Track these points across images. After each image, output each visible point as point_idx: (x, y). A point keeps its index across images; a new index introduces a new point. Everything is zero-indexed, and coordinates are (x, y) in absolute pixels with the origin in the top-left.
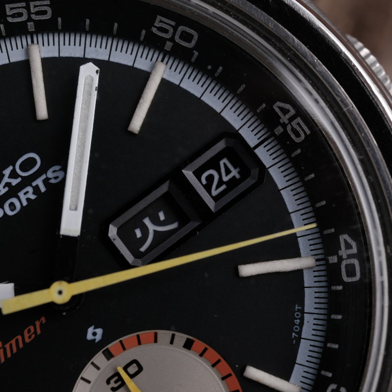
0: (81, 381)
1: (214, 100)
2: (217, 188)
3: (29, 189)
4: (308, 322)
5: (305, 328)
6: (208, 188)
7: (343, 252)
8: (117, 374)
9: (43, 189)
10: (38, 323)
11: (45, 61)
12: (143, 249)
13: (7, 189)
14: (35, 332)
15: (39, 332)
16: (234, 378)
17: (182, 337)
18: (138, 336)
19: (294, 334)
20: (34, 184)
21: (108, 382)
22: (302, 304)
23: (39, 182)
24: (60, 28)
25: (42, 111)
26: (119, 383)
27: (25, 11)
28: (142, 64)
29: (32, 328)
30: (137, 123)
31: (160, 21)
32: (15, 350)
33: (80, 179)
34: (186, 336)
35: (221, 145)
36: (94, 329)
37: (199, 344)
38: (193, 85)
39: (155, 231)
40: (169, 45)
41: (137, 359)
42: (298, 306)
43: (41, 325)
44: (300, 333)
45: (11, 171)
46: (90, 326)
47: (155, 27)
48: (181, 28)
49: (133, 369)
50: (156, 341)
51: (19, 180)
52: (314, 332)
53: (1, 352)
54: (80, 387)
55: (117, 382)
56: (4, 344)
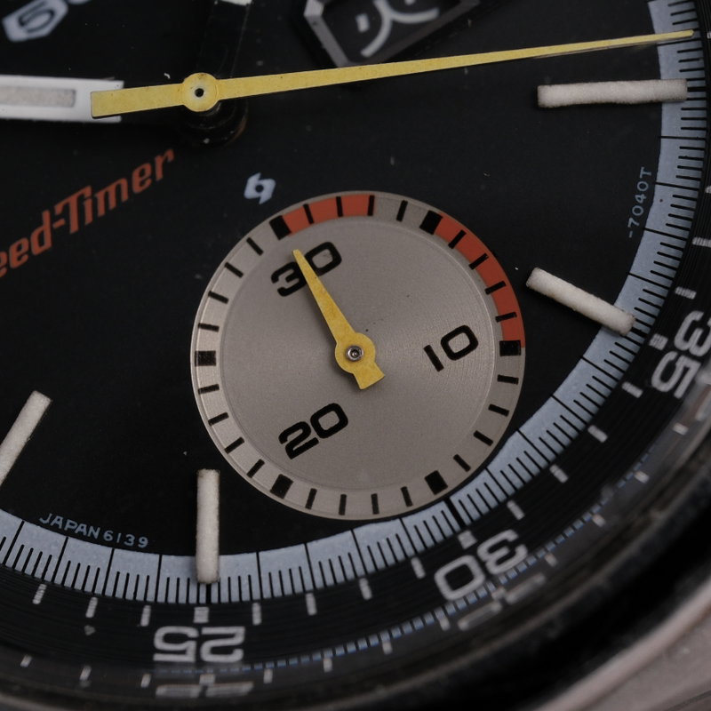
0: (225, 269)
4: (661, 201)
5: (653, 210)
8: (294, 265)
10: (159, 161)
12: (368, 51)
14: (153, 176)
15: (159, 175)
16: (508, 290)
17: (420, 209)
18: (339, 200)
19: (631, 220)
21: (275, 278)
22: (653, 166)
26: (295, 282)
29: (147, 168)
32: (112, 204)
34: (429, 208)
36: (260, 179)
37: (450, 224)
39: (396, 25)
41: (333, 242)
42: (645, 170)
43: (165, 164)
44: (643, 219)
46: (254, 174)
49: (323, 259)
50: (370, 212)
52: (672, 221)
53: (88, 204)
54: (221, 281)
55: (291, 280)
56: (94, 191)
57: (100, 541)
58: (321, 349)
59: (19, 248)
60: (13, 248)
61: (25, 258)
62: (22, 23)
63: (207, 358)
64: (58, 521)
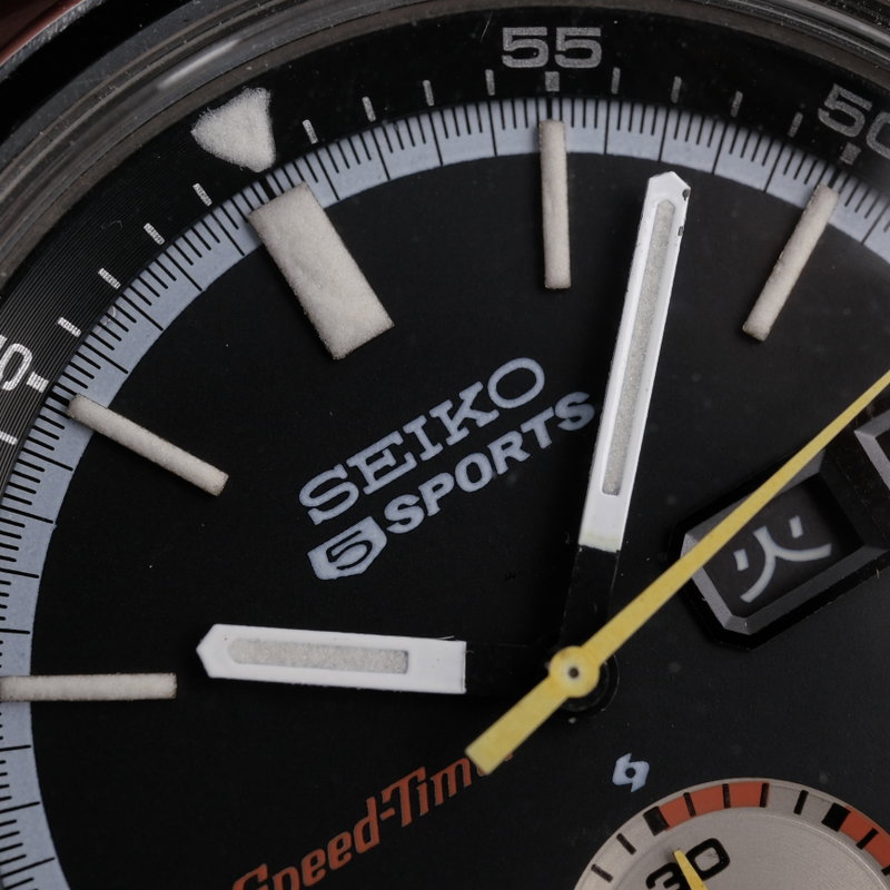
0: (593, 874)
3: (515, 438)
8: (673, 867)
9: (544, 440)
11: (576, 161)
12: (749, 596)
13: (465, 433)
17: (823, 800)
18: (725, 788)
20: (526, 427)
23: (537, 425)
24: (614, 90)
25: (559, 270)
26: (675, 887)
27: (543, 47)
28: (786, 188)
30: (763, 319)
31: (838, 98)
32: (453, 790)
33: (631, 426)
34: (833, 800)
36: (631, 761)
37: (859, 820)
39: (779, 560)
40: (851, 153)
41: (719, 839)
45: (479, 394)
46: (623, 755)
47: (826, 109)
48: (883, 117)
49: (707, 859)
50: (763, 803)
51: (494, 415)
53: (423, 790)
54: (587, 886)
55: (671, 885)
56: (429, 774)
59: (340, 844)
60: (333, 844)
61: (348, 857)
62: (332, 559)
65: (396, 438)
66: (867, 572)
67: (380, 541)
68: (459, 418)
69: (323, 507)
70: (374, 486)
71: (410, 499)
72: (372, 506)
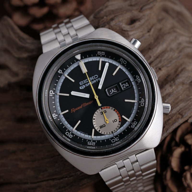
1: (127, 73)
2: (125, 87)
3: (95, 81)
4: (134, 111)
6: (123, 87)
7: (142, 101)
8: (102, 112)
9: (97, 81)
10: (92, 101)
11: (102, 61)
12: (111, 94)
15: (92, 103)
16: (120, 117)
17: (114, 109)
18: (107, 107)
21: (101, 113)
22: (134, 108)
23: (97, 80)
24: (105, 57)
25: (100, 69)
27: (101, 53)
28: (117, 65)
30: (114, 74)
31: (121, 59)
33: (103, 80)
35: (127, 80)
37: (116, 110)
38: (124, 70)
39: (113, 92)
40: (122, 63)
41: (106, 110)
44: (132, 112)
45: (93, 77)
48: (124, 61)
49: (105, 112)
50: (109, 108)
51: (94, 79)
52: (134, 113)
54: (96, 113)
55: (102, 113)
57: (84, 134)
58: (104, 119)
62: (81, 88)
63: (94, 119)
64: (80, 131)
65: (87, 80)
66: (119, 93)
67: (85, 87)
68: (91, 79)
69: (81, 84)
70: (85, 83)
71: (87, 84)
72: (84, 84)
